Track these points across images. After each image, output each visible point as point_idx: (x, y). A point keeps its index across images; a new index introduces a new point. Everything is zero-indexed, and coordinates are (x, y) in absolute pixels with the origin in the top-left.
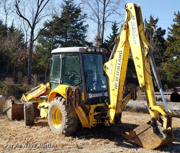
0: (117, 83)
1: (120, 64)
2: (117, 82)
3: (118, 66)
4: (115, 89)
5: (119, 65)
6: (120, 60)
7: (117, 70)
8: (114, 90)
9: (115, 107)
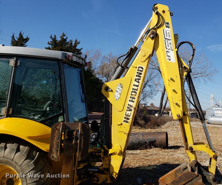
0: (129, 115)
1: (137, 86)
2: (129, 112)
3: (133, 89)
4: (124, 123)
5: (136, 88)
6: (138, 80)
7: (132, 95)
8: (122, 124)
9: (123, 151)
